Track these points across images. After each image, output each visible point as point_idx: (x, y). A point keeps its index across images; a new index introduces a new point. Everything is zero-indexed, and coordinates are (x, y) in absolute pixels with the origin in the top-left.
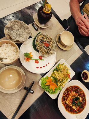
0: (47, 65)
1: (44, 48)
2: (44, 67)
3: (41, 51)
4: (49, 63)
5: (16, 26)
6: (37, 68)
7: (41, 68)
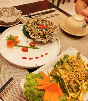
0: (42, 56)
1: (39, 30)
2: (37, 58)
3: (33, 33)
4: (46, 54)
5: (6, 13)
6: (24, 58)
7: (30, 59)
